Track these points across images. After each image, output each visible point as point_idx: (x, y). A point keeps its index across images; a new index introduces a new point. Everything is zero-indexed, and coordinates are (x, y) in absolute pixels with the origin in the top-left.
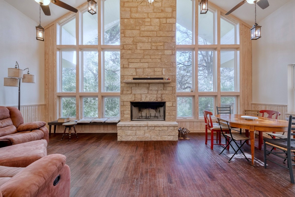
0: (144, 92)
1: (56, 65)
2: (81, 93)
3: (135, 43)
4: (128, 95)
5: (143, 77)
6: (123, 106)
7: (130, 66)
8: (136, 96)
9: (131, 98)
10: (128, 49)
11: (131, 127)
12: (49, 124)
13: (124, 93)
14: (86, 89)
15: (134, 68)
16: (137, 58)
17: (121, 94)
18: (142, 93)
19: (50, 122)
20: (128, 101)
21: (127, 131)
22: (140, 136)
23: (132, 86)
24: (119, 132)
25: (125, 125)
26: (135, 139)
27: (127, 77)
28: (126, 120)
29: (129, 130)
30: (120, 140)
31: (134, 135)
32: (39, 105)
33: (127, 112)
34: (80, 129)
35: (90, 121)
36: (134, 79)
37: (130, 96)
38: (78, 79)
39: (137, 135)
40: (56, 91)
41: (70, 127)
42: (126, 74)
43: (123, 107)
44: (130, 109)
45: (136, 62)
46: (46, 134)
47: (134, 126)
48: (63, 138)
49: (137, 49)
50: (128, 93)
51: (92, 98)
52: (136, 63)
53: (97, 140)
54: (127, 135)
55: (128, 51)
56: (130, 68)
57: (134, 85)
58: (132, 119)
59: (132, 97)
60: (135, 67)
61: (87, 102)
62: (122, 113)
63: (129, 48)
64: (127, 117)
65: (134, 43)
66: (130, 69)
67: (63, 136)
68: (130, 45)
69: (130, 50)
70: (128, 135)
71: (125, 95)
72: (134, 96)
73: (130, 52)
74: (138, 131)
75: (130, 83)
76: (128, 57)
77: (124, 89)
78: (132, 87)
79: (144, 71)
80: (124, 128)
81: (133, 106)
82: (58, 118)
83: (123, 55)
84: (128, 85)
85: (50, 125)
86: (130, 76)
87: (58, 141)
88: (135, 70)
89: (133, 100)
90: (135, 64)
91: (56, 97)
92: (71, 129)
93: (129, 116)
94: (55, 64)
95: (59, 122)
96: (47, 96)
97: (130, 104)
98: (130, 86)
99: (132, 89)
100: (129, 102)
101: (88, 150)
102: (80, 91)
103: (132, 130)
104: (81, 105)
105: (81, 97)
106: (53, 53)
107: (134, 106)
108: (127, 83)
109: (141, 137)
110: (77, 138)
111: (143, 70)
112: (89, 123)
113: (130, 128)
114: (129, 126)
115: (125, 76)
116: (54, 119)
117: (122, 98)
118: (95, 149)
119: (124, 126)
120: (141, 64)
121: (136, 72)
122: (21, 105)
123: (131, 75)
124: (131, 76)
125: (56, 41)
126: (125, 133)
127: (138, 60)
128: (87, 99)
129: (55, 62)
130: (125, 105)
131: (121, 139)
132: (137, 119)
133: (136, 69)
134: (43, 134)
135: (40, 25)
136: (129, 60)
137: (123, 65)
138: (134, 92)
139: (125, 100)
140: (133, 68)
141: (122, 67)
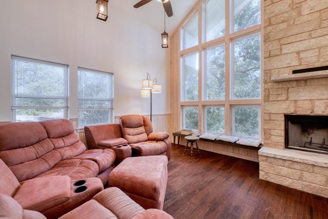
0: (322, 96)
1: (180, 72)
2: (204, 101)
3: (297, 5)
4: (280, 102)
5: (317, 65)
6: (269, 121)
7: (284, 51)
8: (300, 104)
9: (288, 108)
10: (281, 21)
11: (290, 162)
12: (173, 134)
13: (271, 99)
14: (209, 97)
15: (294, 52)
16: (300, 32)
17: (265, 101)
18: (315, 98)
19: (175, 132)
20: (279, 114)
21: (280, 167)
22: (314, 185)
23: (289, 86)
24: (262, 165)
25: (275, 155)
26: (298, 186)
27: (277, 71)
28: (275, 145)
29: (284, 166)
30: (264, 179)
31: (297, 178)
32: (166, 115)
33: (278, 133)
34: (203, 145)
35: (215, 138)
36: (295, 72)
37: (284, 104)
38: (201, 85)
39: (305, 181)
40: (179, 100)
41: (192, 141)
42: (275, 67)
43: (269, 123)
44: (283, 127)
45: (299, 39)
46: (169, 147)
47: (296, 162)
48: (185, 153)
49: (301, 15)
50: (279, 99)
51: (216, 108)
52: (299, 43)
53: (224, 166)
54: (278, 174)
55: (281, 25)
56: (284, 54)
57: (294, 84)
58: (287, 145)
59: (289, 106)
60: (297, 49)
61: (210, 112)
62: (267, 133)
63: (282, 19)
64: (277, 141)
65: (294, 7)
66: (285, 56)
67: (186, 151)
68: (284, 13)
69: (284, 23)
70: (282, 174)
71: (273, 102)
72: (293, 104)
73: (283, 26)
74: (307, 173)
75: (284, 81)
76: (280, 35)
77: (271, 92)
78: (288, 88)
79: (320, 54)
80: (273, 160)
81: (290, 123)
82: (181, 129)
83: (269, 36)
84: (280, 86)
85: (175, 135)
86: (283, 69)
87: (180, 156)
88: (296, 55)
89: (292, 111)
90: (295, 44)
91: (179, 106)
92: (193, 144)
93: (282, 140)
94: (178, 72)
95: (182, 133)
96: (173, 105)
97: (283, 118)
98: (284, 87)
99: (289, 91)
100: (283, 115)
101: (213, 182)
102: (203, 99)
103: (292, 168)
104: (204, 115)
105: (204, 106)
106: (177, 60)
107: (293, 123)
108: (277, 82)
109: (315, 187)
110: (199, 156)
111: (319, 52)
112: (213, 140)
113: (287, 164)
114: (285, 158)
115: (273, 71)
116: (178, 130)
117: (266, 109)
118: (223, 182)
119: (273, 156)
120: (313, 41)
121: (300, 59)
122: (152, 114)
123: (287, 67)
124: (286, 69)
125: (179, 48)
126: (274, 170)
127: (305, 36)
128: (210, 108)
129: (179, 70)
130: (273, 120)
131: (266, 177)
132: (300, 147)
133: (298, 53)
134: (166, 147)
135: (165, 31)
136: (282, 41)
137: (270, 53)
138: (292, 97)
139: (273, 111)
140: (292, 53)
141: (267, 55)
